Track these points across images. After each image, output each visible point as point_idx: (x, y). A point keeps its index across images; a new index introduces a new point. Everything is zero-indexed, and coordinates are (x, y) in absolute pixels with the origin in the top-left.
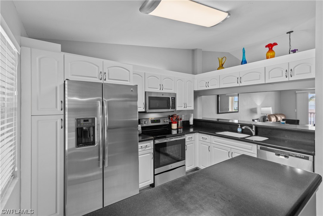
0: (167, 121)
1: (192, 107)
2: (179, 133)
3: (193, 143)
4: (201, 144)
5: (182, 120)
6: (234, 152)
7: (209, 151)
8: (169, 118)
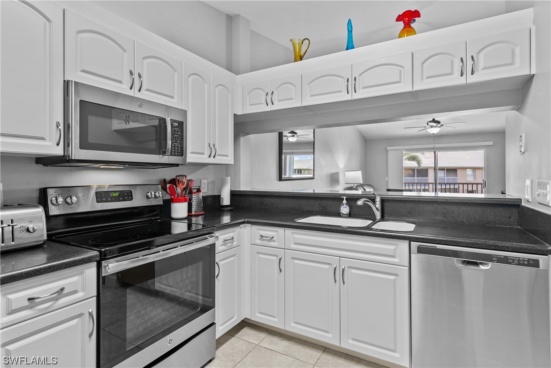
0: (158, 197)
1: (229, 158)
2: (193, 228)
3: (234, 255)
4: (258, 253)
5: (201, 195)
6: (350, 267)
7: (281, 271)
8: (162, 187)
